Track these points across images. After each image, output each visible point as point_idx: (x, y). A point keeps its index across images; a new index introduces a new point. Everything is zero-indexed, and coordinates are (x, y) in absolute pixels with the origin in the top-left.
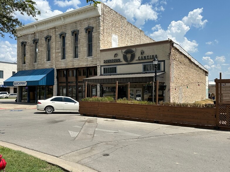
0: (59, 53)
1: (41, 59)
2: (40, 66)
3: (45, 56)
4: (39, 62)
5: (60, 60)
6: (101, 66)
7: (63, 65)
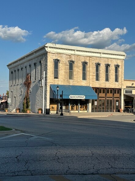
0: (94, 76)
1: (77, 78)
2: (76, 83)
3: (81, 75)
4: (76, 80)
5: (95, 81)
6: (124, 89)
7: (97, 85)
